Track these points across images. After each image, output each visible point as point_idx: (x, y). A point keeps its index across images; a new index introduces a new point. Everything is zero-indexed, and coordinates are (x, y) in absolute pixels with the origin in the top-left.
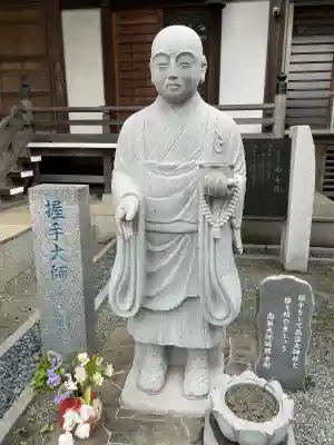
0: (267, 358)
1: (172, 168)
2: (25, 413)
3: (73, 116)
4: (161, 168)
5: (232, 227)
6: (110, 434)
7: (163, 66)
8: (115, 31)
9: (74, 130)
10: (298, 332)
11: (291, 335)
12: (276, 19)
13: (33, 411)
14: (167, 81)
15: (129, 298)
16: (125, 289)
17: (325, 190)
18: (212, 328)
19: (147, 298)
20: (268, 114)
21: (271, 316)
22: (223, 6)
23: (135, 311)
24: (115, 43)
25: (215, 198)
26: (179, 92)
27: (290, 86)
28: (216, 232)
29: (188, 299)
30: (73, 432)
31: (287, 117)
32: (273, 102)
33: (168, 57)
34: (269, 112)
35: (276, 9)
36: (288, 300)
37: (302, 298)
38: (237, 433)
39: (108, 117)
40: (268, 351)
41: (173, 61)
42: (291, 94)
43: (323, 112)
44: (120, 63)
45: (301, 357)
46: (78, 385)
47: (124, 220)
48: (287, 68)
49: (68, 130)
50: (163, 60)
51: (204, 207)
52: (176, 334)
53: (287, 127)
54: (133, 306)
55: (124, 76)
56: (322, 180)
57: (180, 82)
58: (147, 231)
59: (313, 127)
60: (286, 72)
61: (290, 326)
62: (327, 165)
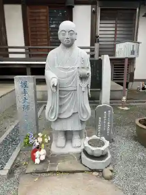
0: (99, 133)
1: (67, 69)
2: (16, 160)
3: (10, 50)
4: (64, 69)
5: (88, 88)
6: (49, 161)
7: (64, 35)
8: (28, 14)
9: (11, 56)
10: (108, 123)
11: (106, 124)
12: (94, 13)
13: (18, 159)
14: (65, 39)
15: (54, 114)
16: (52, 111)
17: (114, 80)
18: (82, 122)
19: (60, 114)
20: (92, 50)
21: (100, 118)
22: (73, 7)
23: (56, 119)
24: (28, 19)
25: (83, 78)
26: (69, 43)
27: (100, 40)
28: (83, 89)
29: (74, 113)
30: (39, 158)
31: (99, 52)
32: (94, 46)
33: (65, 32)
34: (93, 50)
35: (93, 9)
36: (105, 112)
37: (109, 111)
38: (93, 151)
39: (28, 51)
40: (99, 130)
41: (67, 33)
42: (101, 43)
43: (112, 50)
44: (31, 28)
45: (110, 131)
46: (39, 143)
47: (53, 86)
48: (99, 33)
49: (8, 56)
50: (64, 32)
51: (79, 81)
52: (70, 126)
53: (100, 56)
54: (55, 117)
55: (33, 33)
56: (113, 76)
57: (69, 40)
58: (60, 91)
59: (109, 56)
60: (98, 35)
61: (106, 121)
62: (114, 70)
